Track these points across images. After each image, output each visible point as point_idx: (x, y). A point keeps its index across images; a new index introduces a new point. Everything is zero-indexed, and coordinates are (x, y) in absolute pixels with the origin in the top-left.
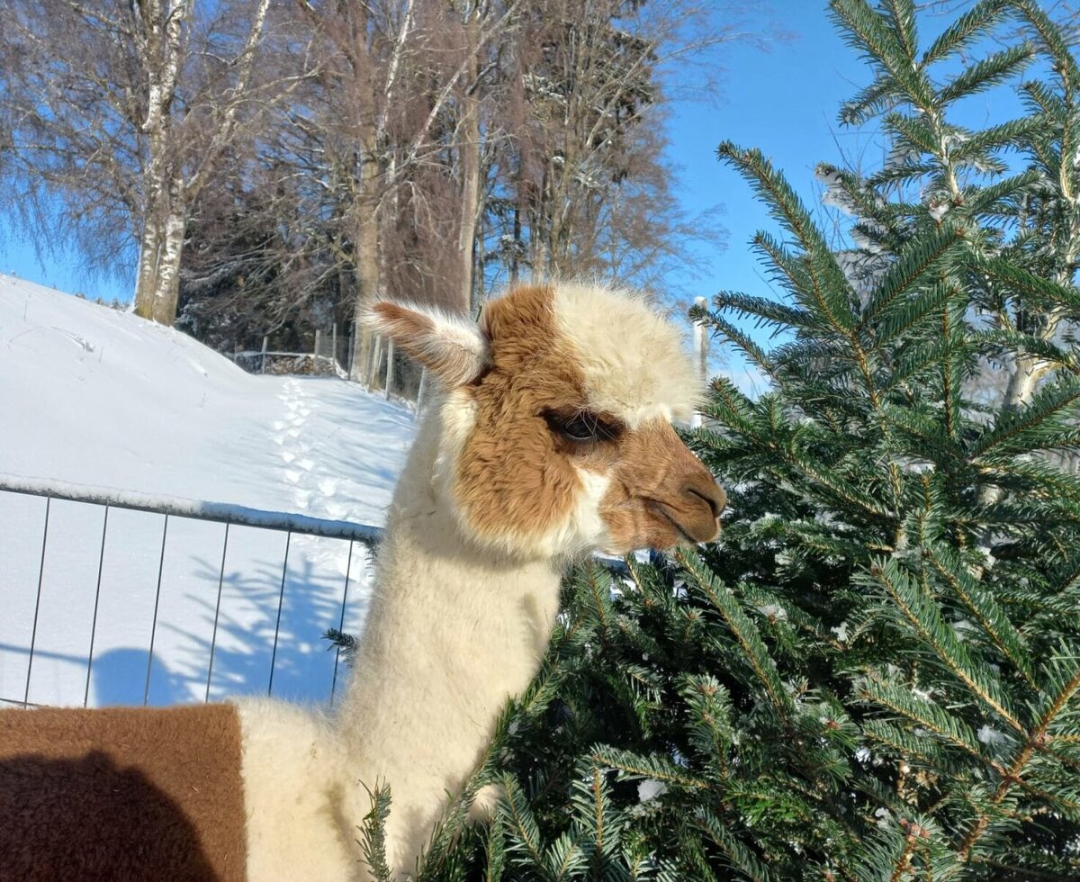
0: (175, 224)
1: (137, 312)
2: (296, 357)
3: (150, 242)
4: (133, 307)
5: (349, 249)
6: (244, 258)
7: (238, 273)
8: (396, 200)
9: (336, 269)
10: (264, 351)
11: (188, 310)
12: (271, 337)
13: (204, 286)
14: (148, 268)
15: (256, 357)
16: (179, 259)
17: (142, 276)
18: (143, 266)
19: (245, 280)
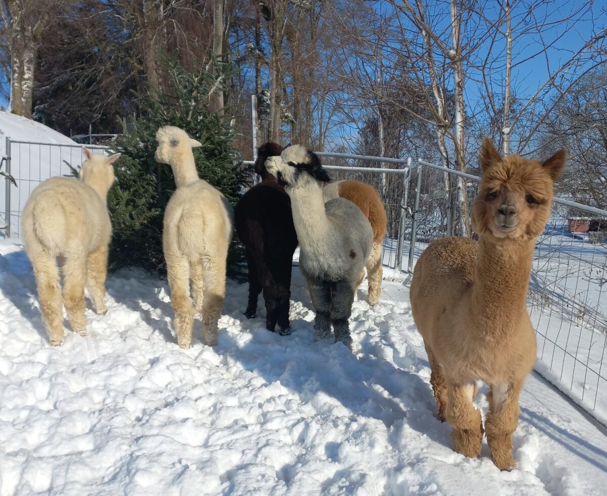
0: (28, 55)
1: (13, 112)
2: (111, 137)
3: (16, 69)
4: (10, 109)
5: (140, 62)
6: (72, 71)
7: (69, 81)
8: (165, 30)
9: (133, 75)
10: (91, 135)
11: (37, 109)
12: (94, 124)
13: (46, 92)
14: (16, 84)
15: (85, 138)
16: (32, 77)
17: (14, 89)
18: (13, 84)
19: (73, 87)
